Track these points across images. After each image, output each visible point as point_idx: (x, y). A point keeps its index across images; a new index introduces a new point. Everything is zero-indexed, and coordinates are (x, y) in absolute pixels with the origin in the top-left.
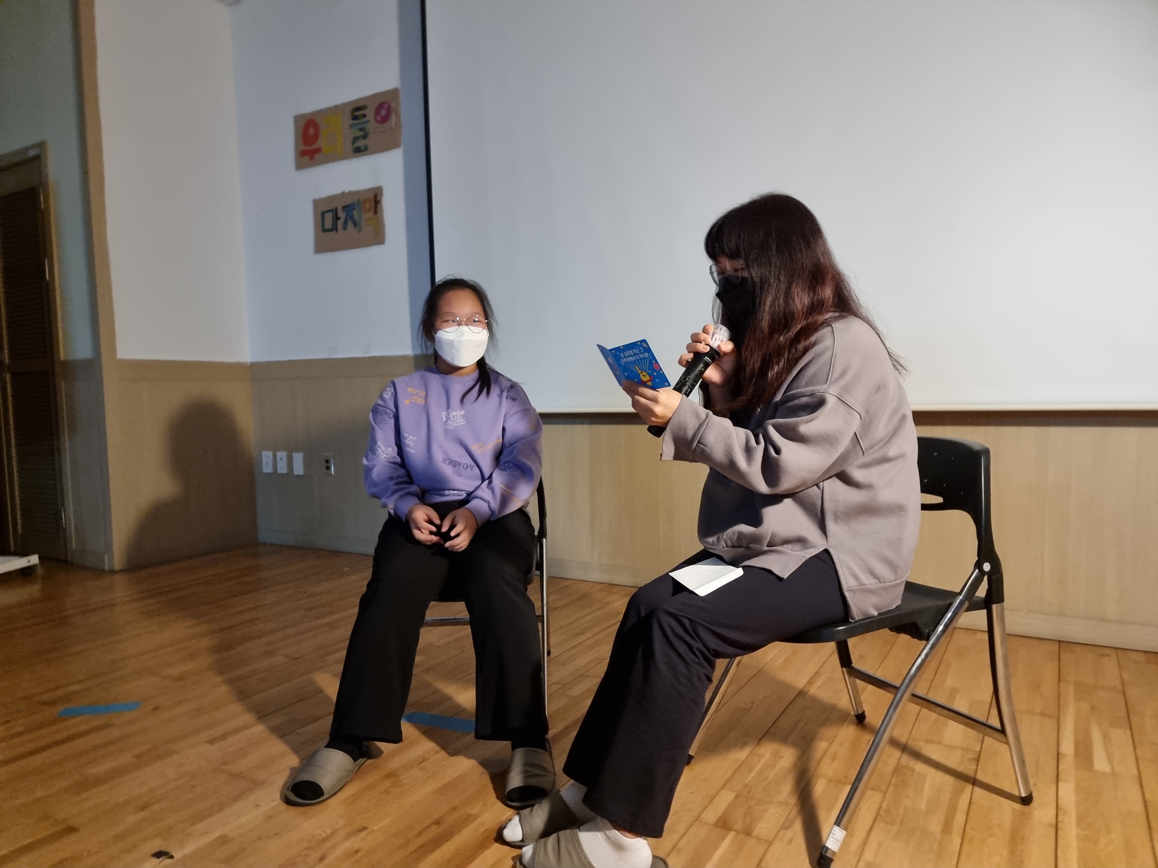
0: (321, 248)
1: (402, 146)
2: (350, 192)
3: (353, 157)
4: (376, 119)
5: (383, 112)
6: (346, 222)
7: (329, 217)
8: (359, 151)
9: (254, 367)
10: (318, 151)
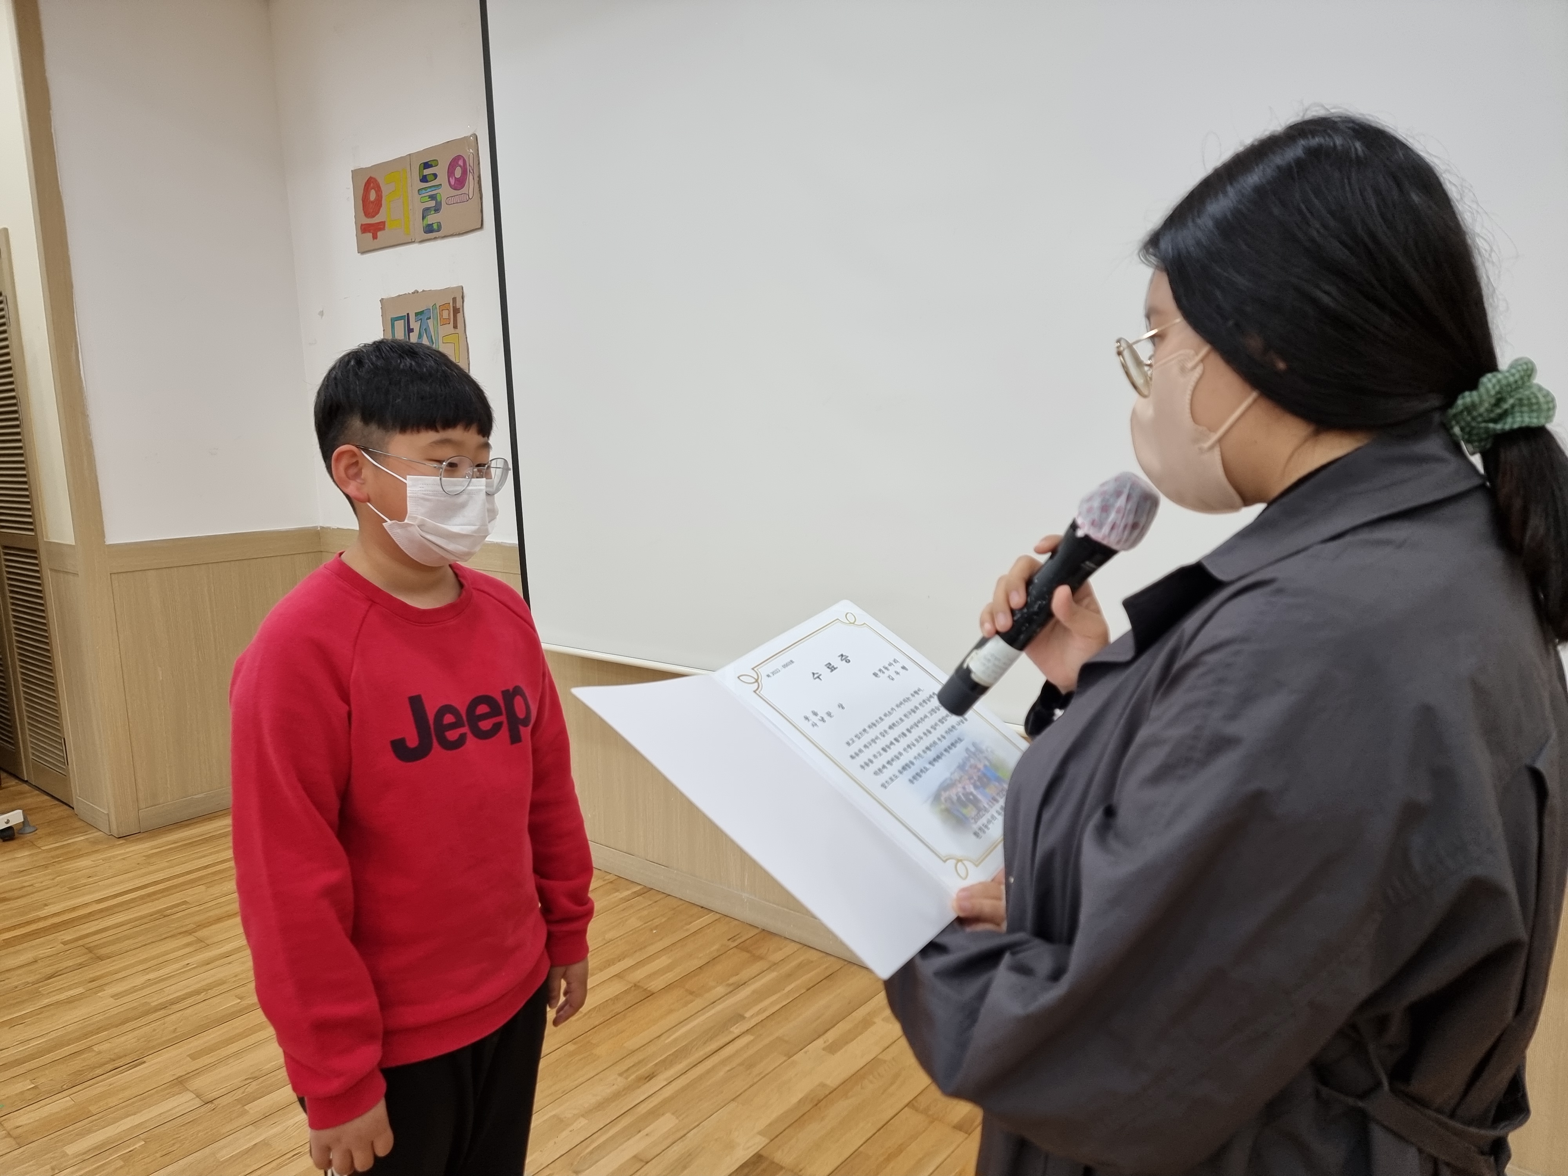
1: (485, 226)
2: (424, 292)
3: (426, 241)
4: (449, 183)
5: (458, 173)
7: (400, 328)
8: (431, 231)
9: (324, 533)
10: (382, 227)
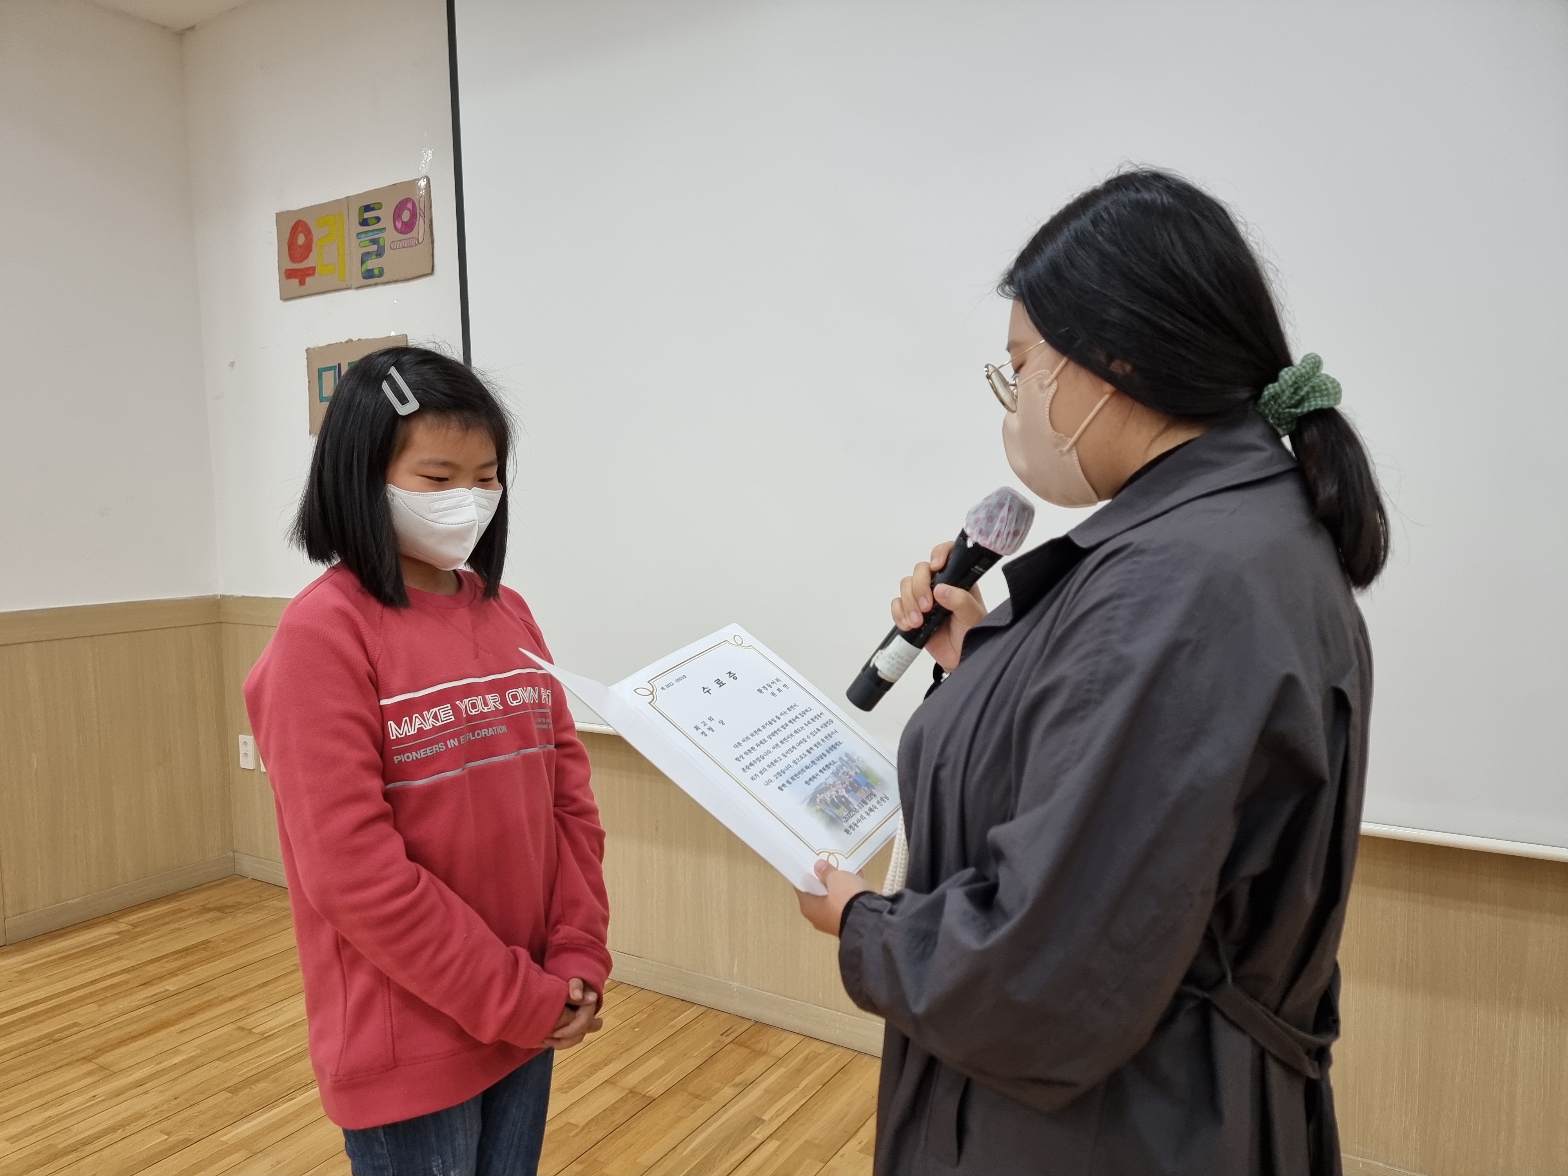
2: (360, 340)
3: (364, 286)
4: (395, 227)
5: (406, 216)
7: (329, 379)
8: (371, 277)
9: (226, 602)
10: (311, 272)
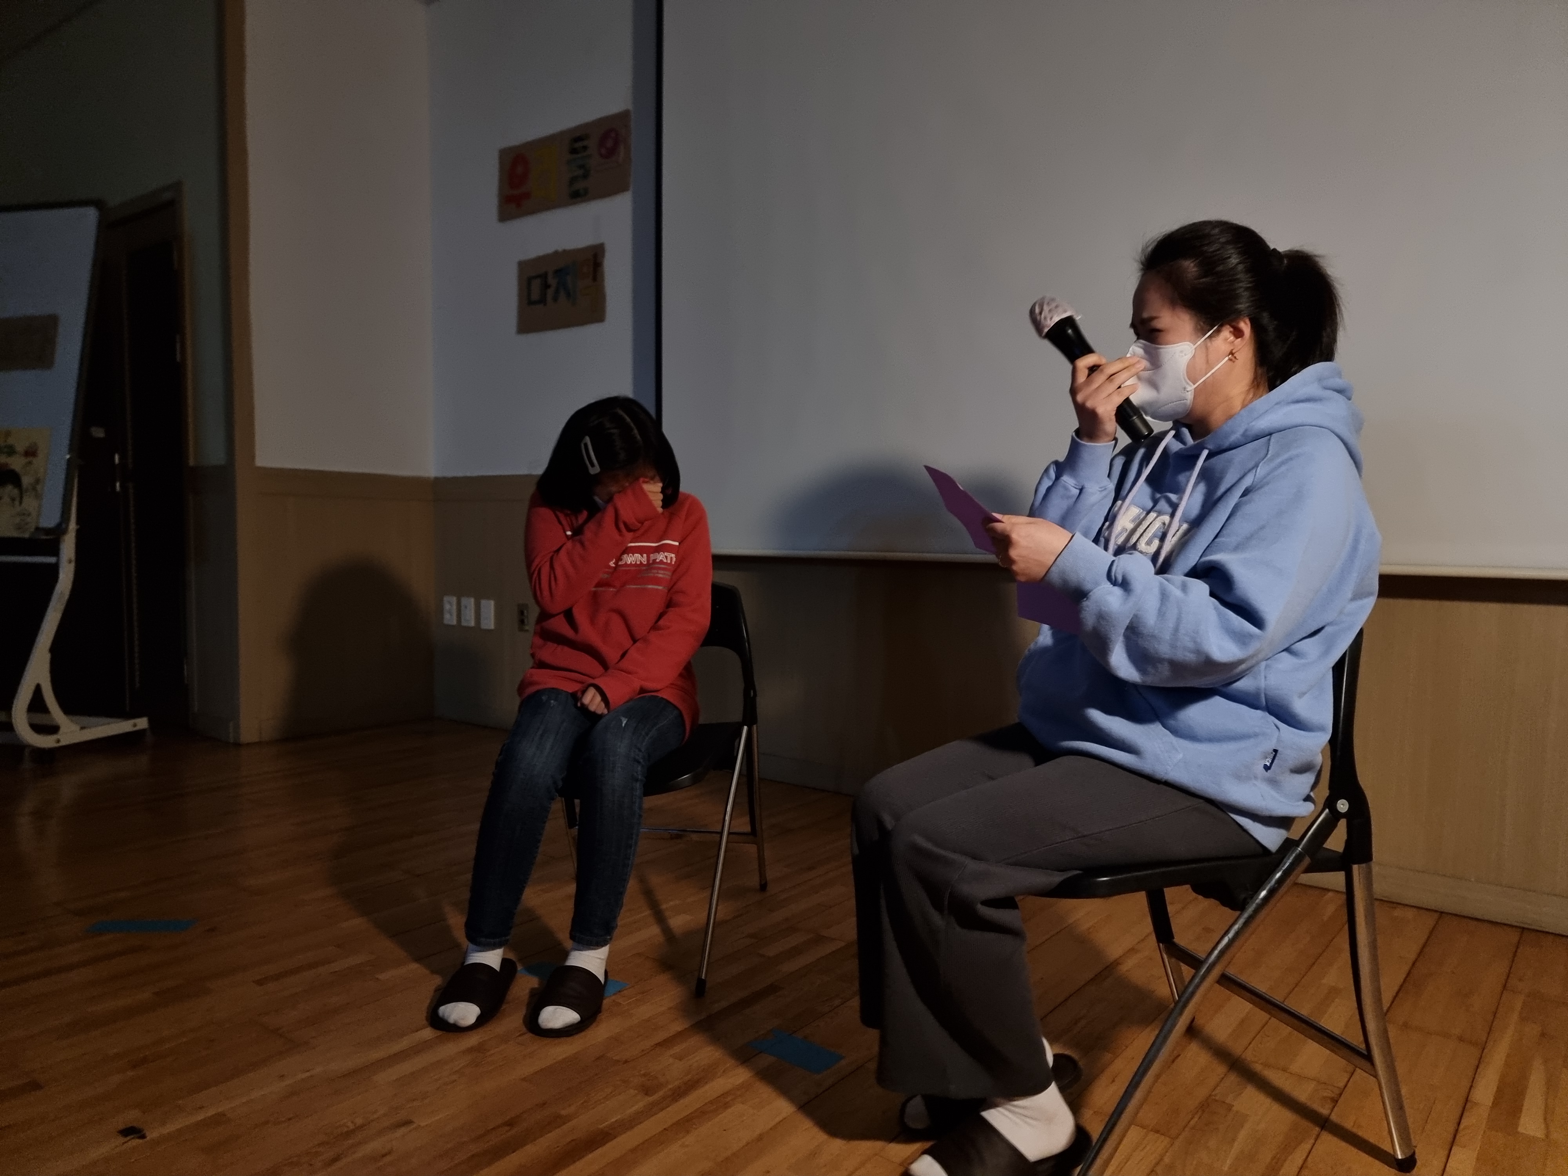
0: (526, 325)
1: (631, 188)
2: (564, 251)
3: (571, 204)
4: (601, 155)
5: (609, 143)
6: (557, 292)
7: (536, 285)
8: (577, 196)
9: (439, 483)
10: (527, 196)
